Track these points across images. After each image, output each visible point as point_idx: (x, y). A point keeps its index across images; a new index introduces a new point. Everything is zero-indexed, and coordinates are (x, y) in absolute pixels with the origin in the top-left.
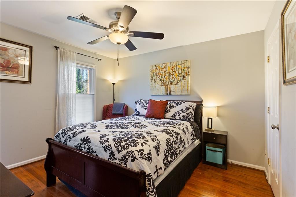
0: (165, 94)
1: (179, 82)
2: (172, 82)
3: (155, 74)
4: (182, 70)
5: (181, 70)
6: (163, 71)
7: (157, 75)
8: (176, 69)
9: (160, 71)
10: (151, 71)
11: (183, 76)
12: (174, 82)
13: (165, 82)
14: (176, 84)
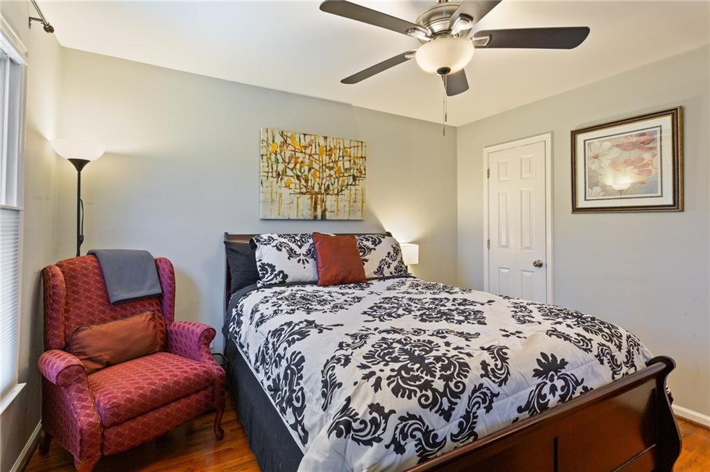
0: (309, 218)
1: (344, 188)
2: (328, 186)
3: (279, 157)
4: (352, 161)
5: (350, 161)
6: (305, 153)
7: (287, 161)
8: (337, 155)
9: (295, 151)
10: (265, 144)
11: (353, 175)
12: (334, 188)
13: (309, 184)
14: (337, 194)
